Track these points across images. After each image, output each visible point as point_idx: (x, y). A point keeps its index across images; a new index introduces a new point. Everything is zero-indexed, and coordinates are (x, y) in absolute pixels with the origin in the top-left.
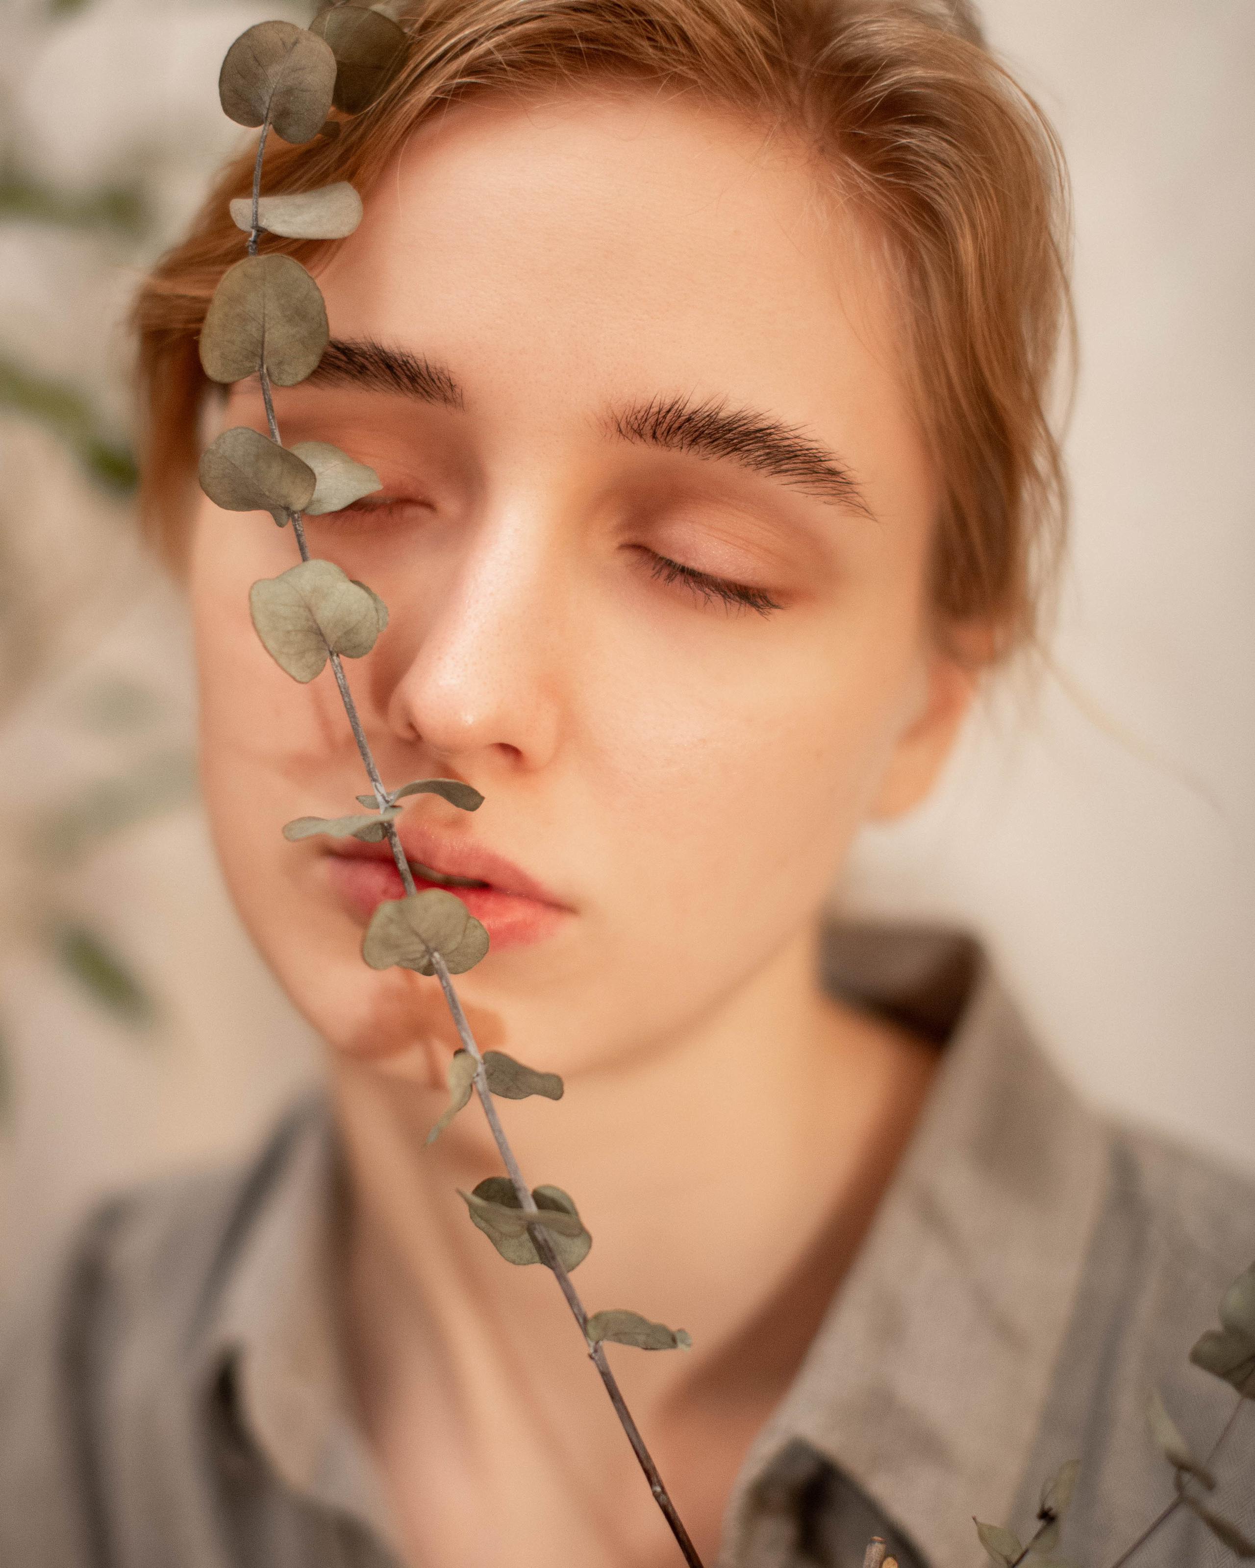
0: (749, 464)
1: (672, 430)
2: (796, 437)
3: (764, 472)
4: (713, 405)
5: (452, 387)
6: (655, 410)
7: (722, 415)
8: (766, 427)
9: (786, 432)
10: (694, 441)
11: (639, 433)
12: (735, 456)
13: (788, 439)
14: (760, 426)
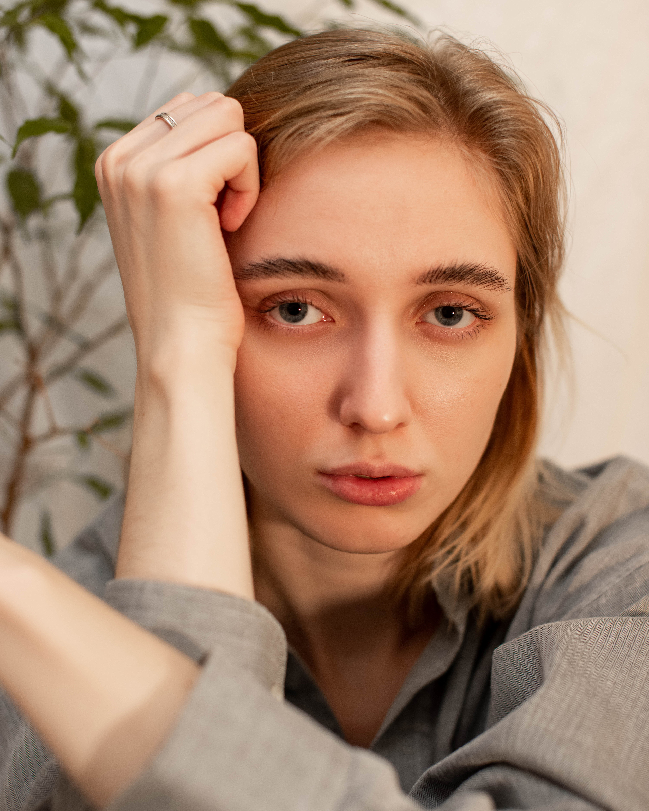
0: (468, 283)
1: (438, 277)
2: (484, 268)
3: (474, 285)
4: (453, 265)
5: (343, 276)
6: (431, 272)
7: (457, 267)
8: (473, 268)
9: (481, 267)
10: (447, 279)
11: (424, 282)
12: (462, 282)
13: (481, 270)
14: (471, 267)
